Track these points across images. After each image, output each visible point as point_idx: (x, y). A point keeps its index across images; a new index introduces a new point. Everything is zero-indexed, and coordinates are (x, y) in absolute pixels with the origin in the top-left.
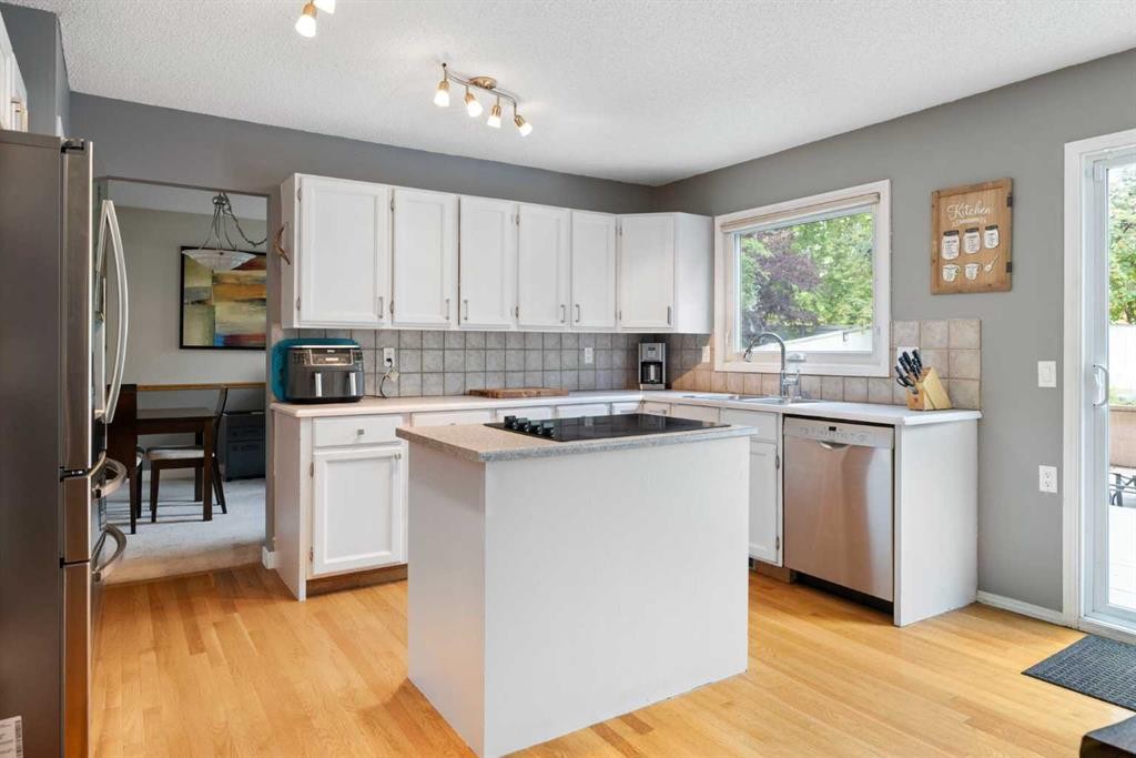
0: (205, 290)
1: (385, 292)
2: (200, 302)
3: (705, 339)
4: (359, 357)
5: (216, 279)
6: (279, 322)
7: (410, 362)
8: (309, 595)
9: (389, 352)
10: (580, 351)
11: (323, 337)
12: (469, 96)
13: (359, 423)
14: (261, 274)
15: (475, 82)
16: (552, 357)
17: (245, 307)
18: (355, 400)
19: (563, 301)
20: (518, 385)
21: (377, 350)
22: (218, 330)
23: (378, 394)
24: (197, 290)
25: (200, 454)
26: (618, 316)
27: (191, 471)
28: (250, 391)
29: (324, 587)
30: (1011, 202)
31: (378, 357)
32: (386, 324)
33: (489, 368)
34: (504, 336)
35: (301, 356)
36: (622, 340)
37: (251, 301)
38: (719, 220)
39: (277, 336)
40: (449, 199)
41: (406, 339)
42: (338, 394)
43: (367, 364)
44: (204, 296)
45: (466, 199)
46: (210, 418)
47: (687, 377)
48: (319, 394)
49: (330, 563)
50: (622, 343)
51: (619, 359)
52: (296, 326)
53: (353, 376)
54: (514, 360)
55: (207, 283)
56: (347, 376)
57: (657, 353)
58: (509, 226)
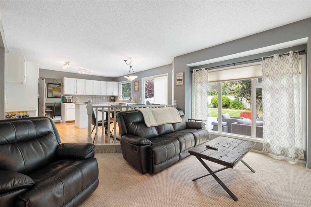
0: (52, 89)
1: (76, 91)
2: (51, 91)
3: (118, 96)
4: (72, 98)
5: (53, 88)
6: (62, 94)
7: (79, 99)
8: (66, 123)
9: (77, 97)
10: (103, 98)
11: (68, 95)
12: (83, 71)
13: (72, 105)
14: (60, 87)
15: (84, 70)
16: (99, 98)
17: (58, 92)
18: (72, 102)
19: (99, 91)
21: (75, 97)
22: (54, 95)
23: (75, 102)
24: (50, 89)
25: (52, 111)
26: (107, 93)
27: (50, 113)
28: (58, 104)
29: (67, 122)
30: (139, 83)
32: (76, 94)
34: (92, 96)
35: (65, 98)
37: (59, 91)
38: (119, 82)
39: (62, 95)
40: (84, 80)
41: (79, 96)
42: (70, 102)
43: (74, 99)
44: (51, 90)
45: (86, 80)
46: (53, 106)
47: (117, 101)
48: (67, 102)
49: (68, 119)
50: (109, 97)
51: (109, 99)
52: (64, 94)
53: (72, 100)
55: (52, 88)
56: (71, 100)
57: (113, 98)
58: (92, 83)
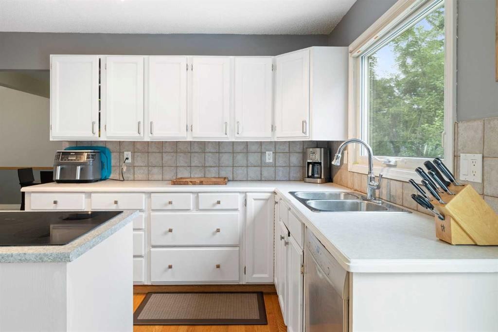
7: (140, 160)
9: (128, 154)
10: (262, 153)
16: (240, 158)
19: (227, 119)
20: (213, 175)
21: (121, 153)
23: (122, 179)
31: (121, 157)
33: (193, 164)
35: (58, 156)
36: (298, 147)
38: (350, 47)
41: (138, 146)
47: (338, 175)
48: (78, 177)
50: (298, 149)
51: (295, 159)
52: (51, 139)
54: (210, 160)
57: (317, 156)
